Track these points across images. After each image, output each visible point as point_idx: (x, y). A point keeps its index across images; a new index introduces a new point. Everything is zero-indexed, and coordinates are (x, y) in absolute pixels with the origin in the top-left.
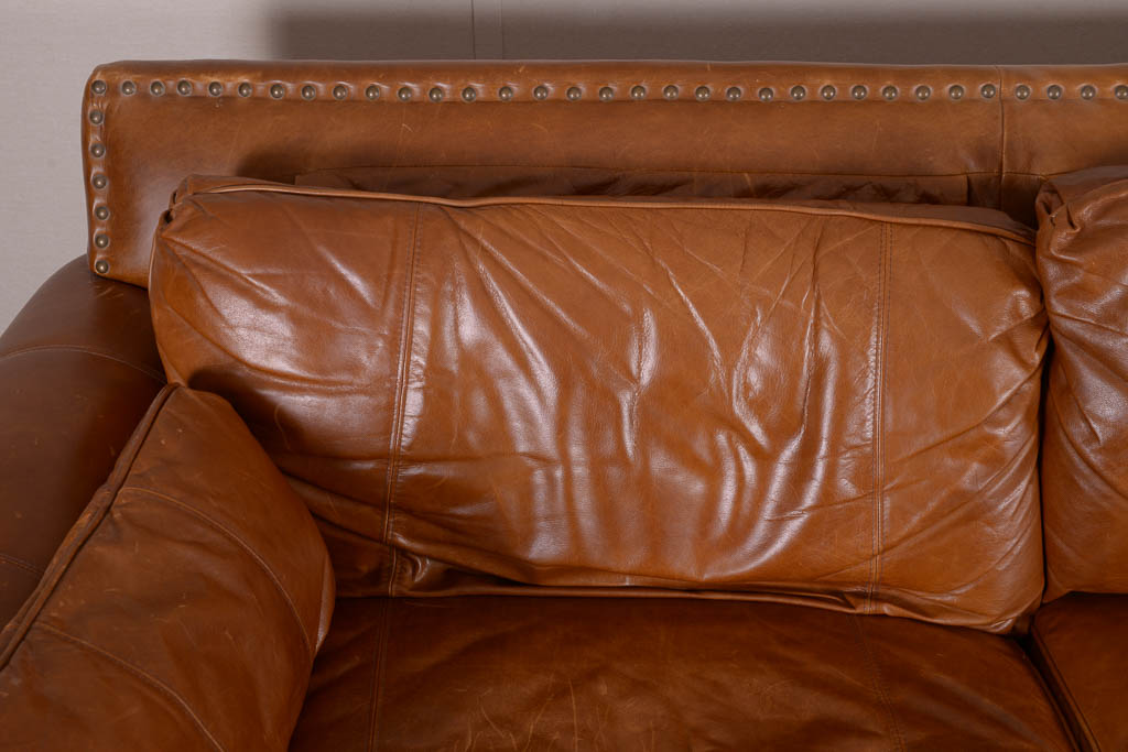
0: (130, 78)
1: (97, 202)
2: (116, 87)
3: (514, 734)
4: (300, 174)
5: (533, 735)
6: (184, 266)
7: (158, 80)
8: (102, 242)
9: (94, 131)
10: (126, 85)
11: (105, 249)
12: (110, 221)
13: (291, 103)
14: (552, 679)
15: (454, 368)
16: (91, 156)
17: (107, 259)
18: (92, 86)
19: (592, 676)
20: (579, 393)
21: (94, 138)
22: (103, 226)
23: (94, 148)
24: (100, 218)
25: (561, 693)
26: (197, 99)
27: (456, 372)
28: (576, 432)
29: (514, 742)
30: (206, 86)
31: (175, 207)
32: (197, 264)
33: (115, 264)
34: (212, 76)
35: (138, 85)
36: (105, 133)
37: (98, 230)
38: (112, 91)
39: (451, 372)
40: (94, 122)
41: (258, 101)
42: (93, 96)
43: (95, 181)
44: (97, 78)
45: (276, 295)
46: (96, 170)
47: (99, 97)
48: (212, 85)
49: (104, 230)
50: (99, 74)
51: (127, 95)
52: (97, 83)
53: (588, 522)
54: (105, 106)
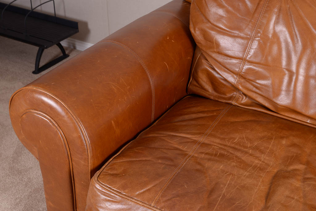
3: (250, 143)
5: (256, 146)
14: (269, 134)
15: (270, 36)
19: (282, 138)
20: (308, 52)
25: (270, 138)
27: (270, 37)
28: (303, 65)
29: (249, 145)
39: (269, 37)
45: (224, 3)
53: (299, 95)
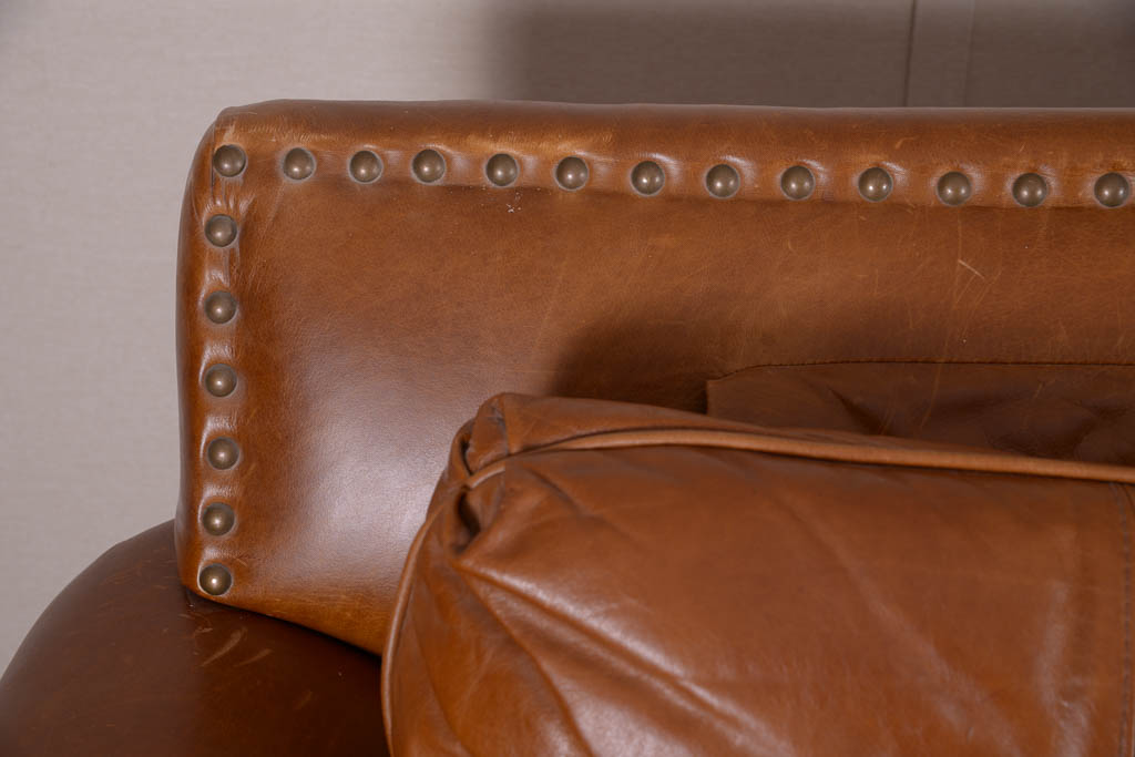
0: (304, 142)
1: (212, 426)
2: (272, 162)
4: (714, 378)
6: (512, 645)
7: (369, 147)
8: (217, 522)
9: (215, 262)
10: (294, 156)
11: (226, 537)
12: (242, 471)
13: (683, 206)
16: (203, 320)
17: (231, 562)
18: (209, 161)
21: (213, 278)
22: (223, 484)
23: (211, 303)
24: (218, 465)
26: (458, 192)
30: (477, 163)
31: (475, 483)
32: (554, 647)
33: (245, 574)
34: (495, 140)
35: (320, 161)
36: (240, 265)
37: (210, 492)
38: (261, 171)
40: (215, 242)
41: (604, 200)
42: (215, 182)
43: (209, 378)
44: (228, 139)
46: (214, 352)
47: (230, 187)
48: (496, 161)
49: (225, 492)
50: (231, 131)
51: (294, 180)
52: (226, 152)
54: (243, 206)
